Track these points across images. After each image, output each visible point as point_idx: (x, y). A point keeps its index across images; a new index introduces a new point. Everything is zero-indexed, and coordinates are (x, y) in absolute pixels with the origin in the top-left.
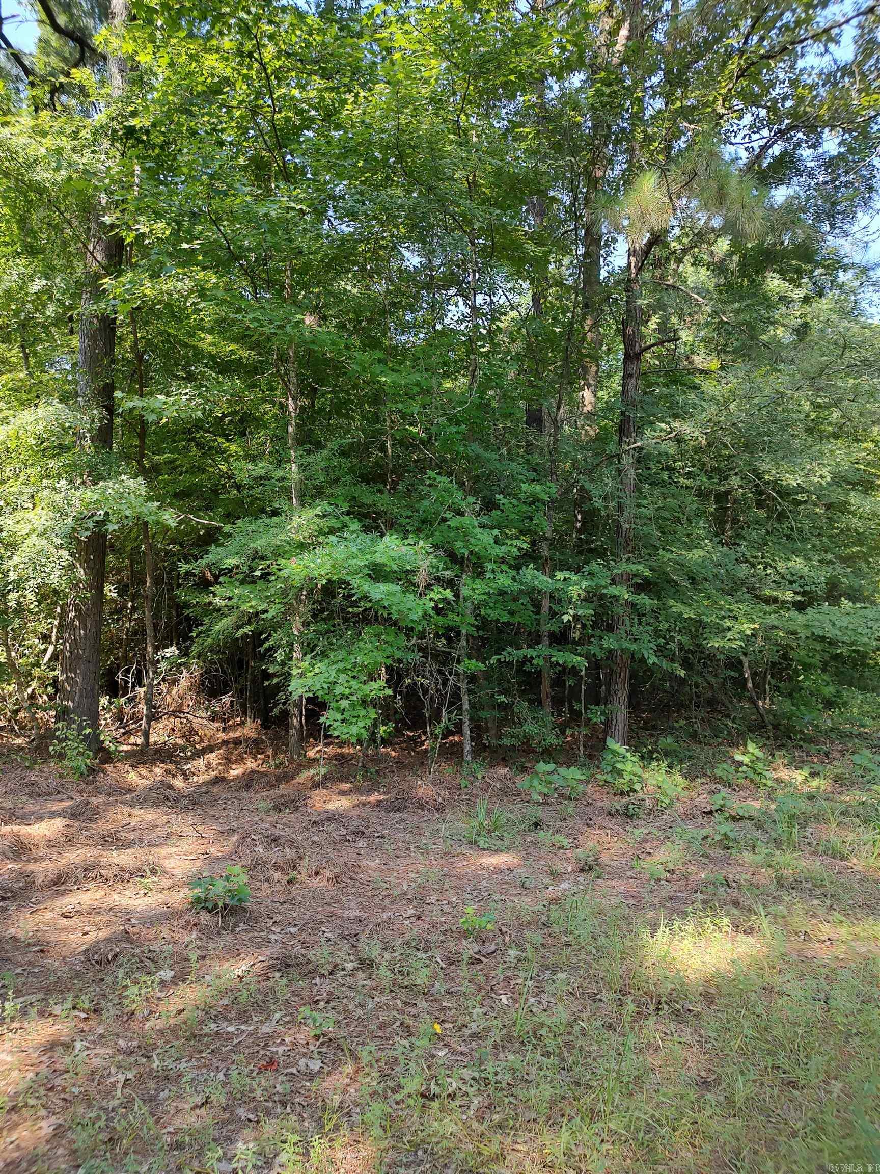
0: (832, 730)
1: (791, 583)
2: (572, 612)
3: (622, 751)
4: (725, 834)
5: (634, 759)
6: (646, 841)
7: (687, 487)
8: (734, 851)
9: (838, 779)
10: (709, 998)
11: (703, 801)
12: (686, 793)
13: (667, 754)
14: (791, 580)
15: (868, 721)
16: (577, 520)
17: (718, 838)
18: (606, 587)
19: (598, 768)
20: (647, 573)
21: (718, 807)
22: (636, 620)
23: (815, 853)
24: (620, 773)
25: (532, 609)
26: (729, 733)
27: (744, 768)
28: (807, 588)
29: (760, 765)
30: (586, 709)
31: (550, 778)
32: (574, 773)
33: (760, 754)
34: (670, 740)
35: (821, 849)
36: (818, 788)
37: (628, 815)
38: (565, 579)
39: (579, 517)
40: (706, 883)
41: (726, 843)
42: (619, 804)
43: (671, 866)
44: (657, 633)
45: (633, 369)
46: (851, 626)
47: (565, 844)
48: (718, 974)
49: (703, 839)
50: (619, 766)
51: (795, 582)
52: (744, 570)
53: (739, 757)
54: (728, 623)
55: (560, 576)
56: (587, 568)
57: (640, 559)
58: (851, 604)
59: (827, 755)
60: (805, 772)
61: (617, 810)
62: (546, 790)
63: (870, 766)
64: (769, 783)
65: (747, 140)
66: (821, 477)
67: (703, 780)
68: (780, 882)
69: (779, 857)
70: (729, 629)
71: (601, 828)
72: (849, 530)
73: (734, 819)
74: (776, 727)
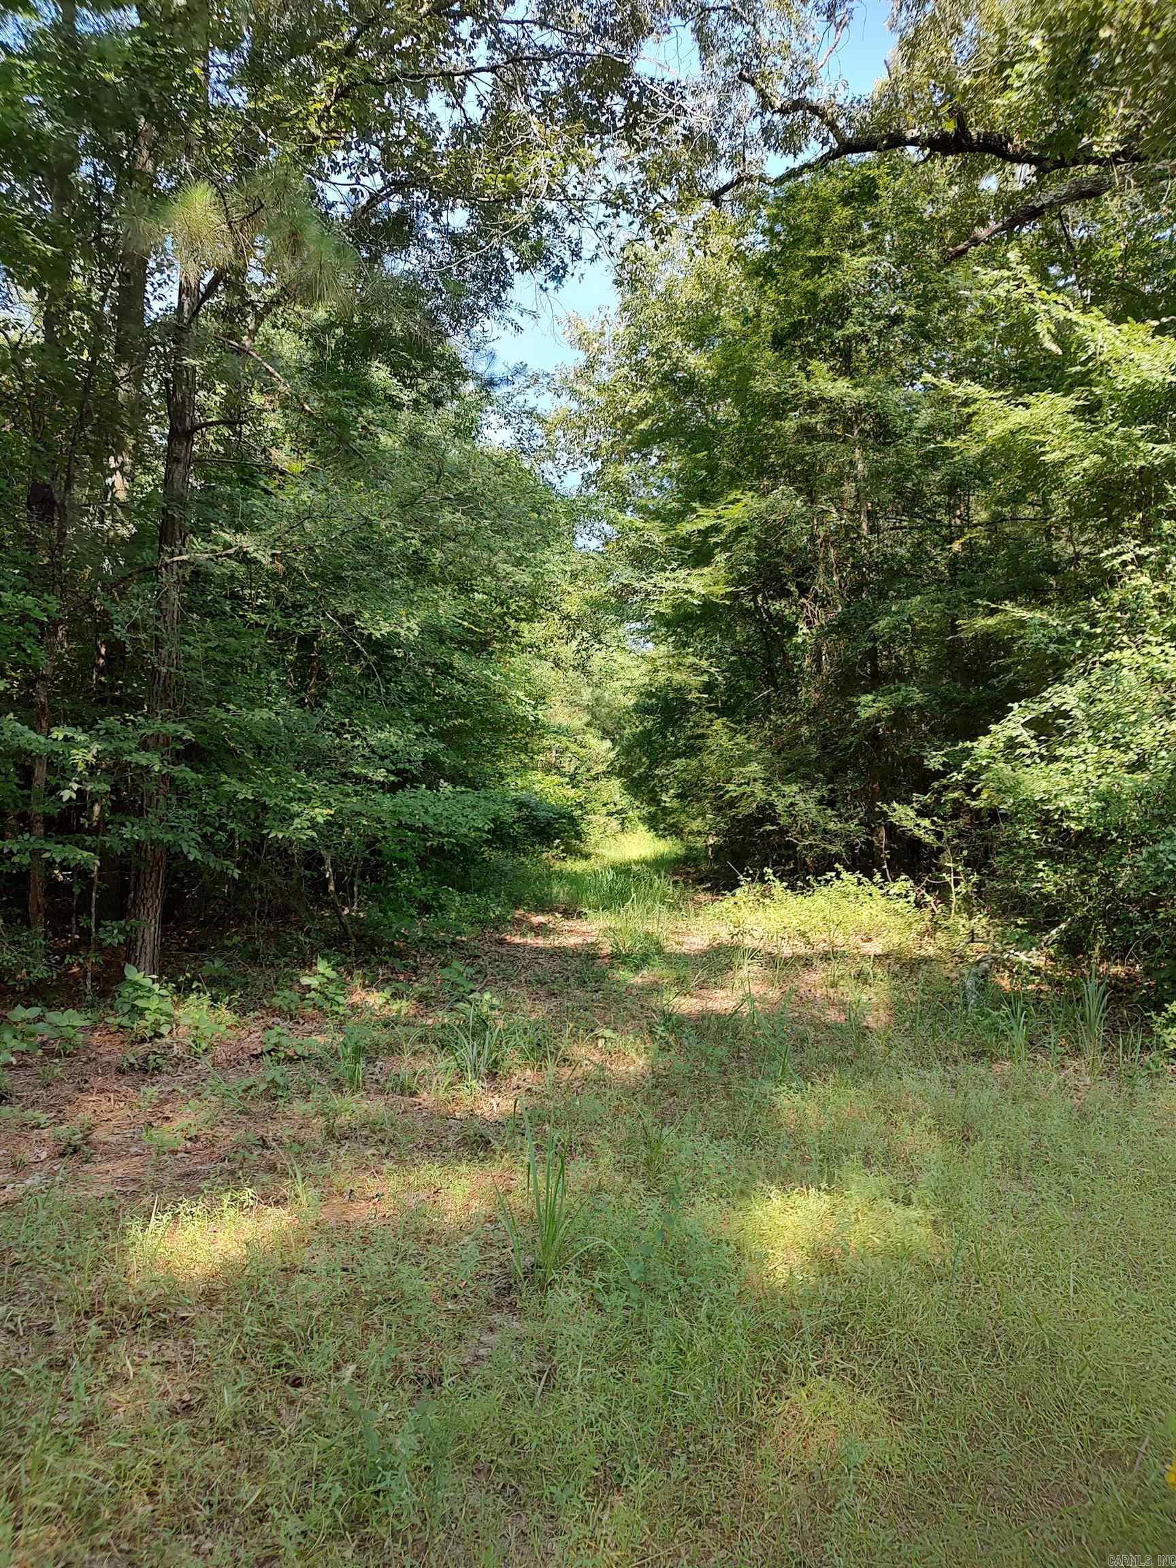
0: (422, 940)
1: (382, 758)
2: (75, 786)
3: (147, 982)
4: (273, 1081)
5: (164, 992)
6: (166, 1101)
7: (257, 624)
8: (281, 1102)
9: (422, 998)
10: (210, 1298)
11: (254, 1039)
12: (231, 1033)
13: (212, 982)
14: (380, 755)
15: (465, 927)
16: (100, 655)
17: (263, 1086)
18: (130, 753)
19: (112, 1007)
20: (189, 736)
21: (271, 1047)
22: (174, 801)
23: (381, 1092)
24: (141, 1012)
25: (17, 780)
26: (300, 951)
27: (313, 994)
28: (400, 766)
29: (332, 988)
30: (98, 925)
31: (32, 1028)
32: (71, 1019)
33: (332, 974)
34: (218, 963)
35: (389, 1085)
36: (399, 1011)
37: (145, 1070)
38: (66, 739)
39: (103, 651)
40: (237, 1147)
41: (273, 1092)
42: (133, 1055)
43: (193, 1132)
44: (203, 820)
45: (180, 451)
46: (445, 814)
47: (42, 1121)
48: (227, 1264)
49: (245, 1091)
50: (141, 1003)
51: (386, 757)
52: (327, 740)
53: (305, 981)
54: (295, 807)
55: (58, 734)
56: (102, 724)
57: (182, 715)
58: (450, 787)
59: (415, 970)
60: (387, 994)
61: (132, 1065)
62: (23, 1047)
63: (459, 980)
64: (341, 1010)
65: (353, 181)
66: (409, 628)
67: (257, 1014)
68: (330, 1134)
69: (336, 1102)
70: (298, 815)
71: (102, 1091)
72: (452, 698)
73: (290, 1060)
74: (360, 939)
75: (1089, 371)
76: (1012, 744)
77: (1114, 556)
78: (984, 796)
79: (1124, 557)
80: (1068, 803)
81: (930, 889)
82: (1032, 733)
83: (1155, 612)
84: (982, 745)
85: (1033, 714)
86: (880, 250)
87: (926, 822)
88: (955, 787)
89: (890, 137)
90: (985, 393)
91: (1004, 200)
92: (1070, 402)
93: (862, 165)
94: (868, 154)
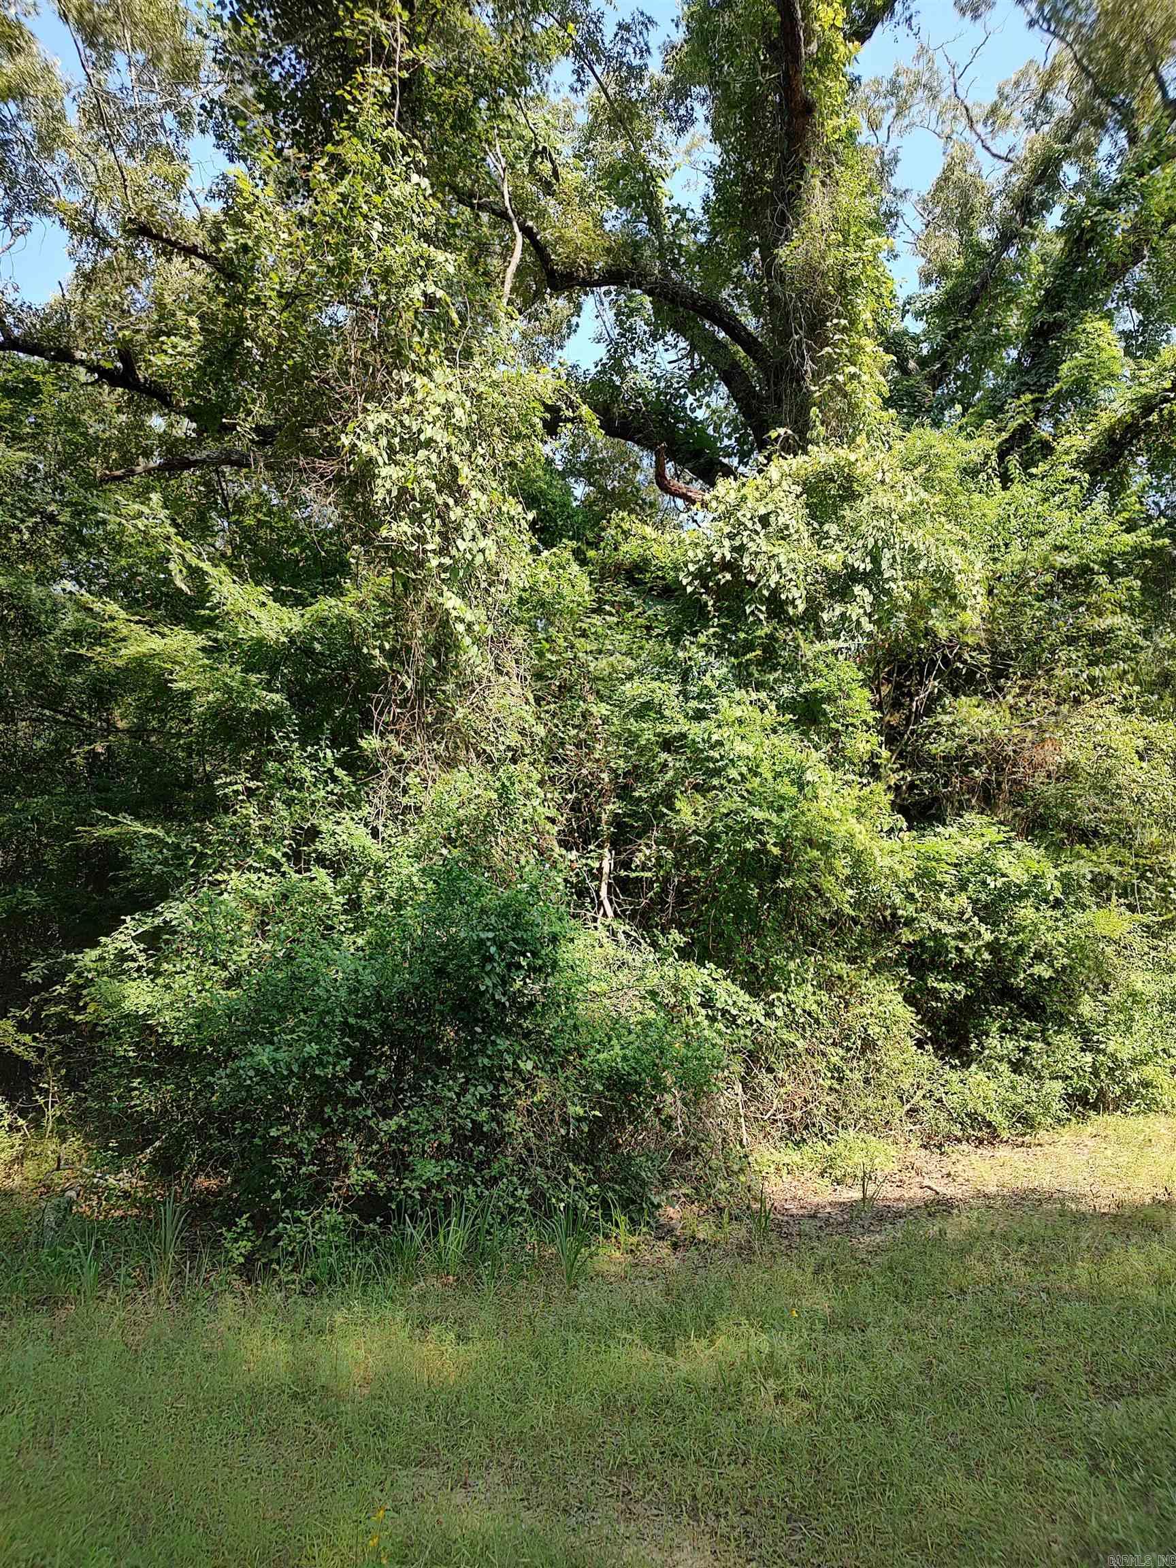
75: (217, 617)
76: (122, 956)
77: (226, 785)
78: (91, 1009)
79: (235, 787)
80: (167, 1019)
81: (22, 1113)
82: (142, 946)
83: (260, 841)
84: (90, 956)
85: (146, 927)
86: (40, 450)
87: (27, 1038)
88: (58, 1000)
89: (59, 350)
90: (123, 614)
91: (169, 443)
92: (201, 641)
93: (30, 365)
94: (36, 358)
